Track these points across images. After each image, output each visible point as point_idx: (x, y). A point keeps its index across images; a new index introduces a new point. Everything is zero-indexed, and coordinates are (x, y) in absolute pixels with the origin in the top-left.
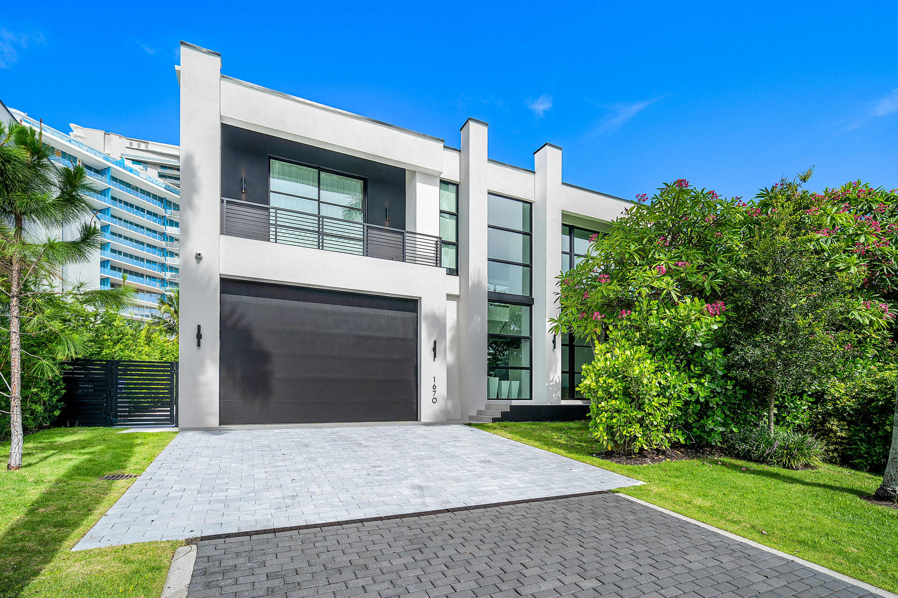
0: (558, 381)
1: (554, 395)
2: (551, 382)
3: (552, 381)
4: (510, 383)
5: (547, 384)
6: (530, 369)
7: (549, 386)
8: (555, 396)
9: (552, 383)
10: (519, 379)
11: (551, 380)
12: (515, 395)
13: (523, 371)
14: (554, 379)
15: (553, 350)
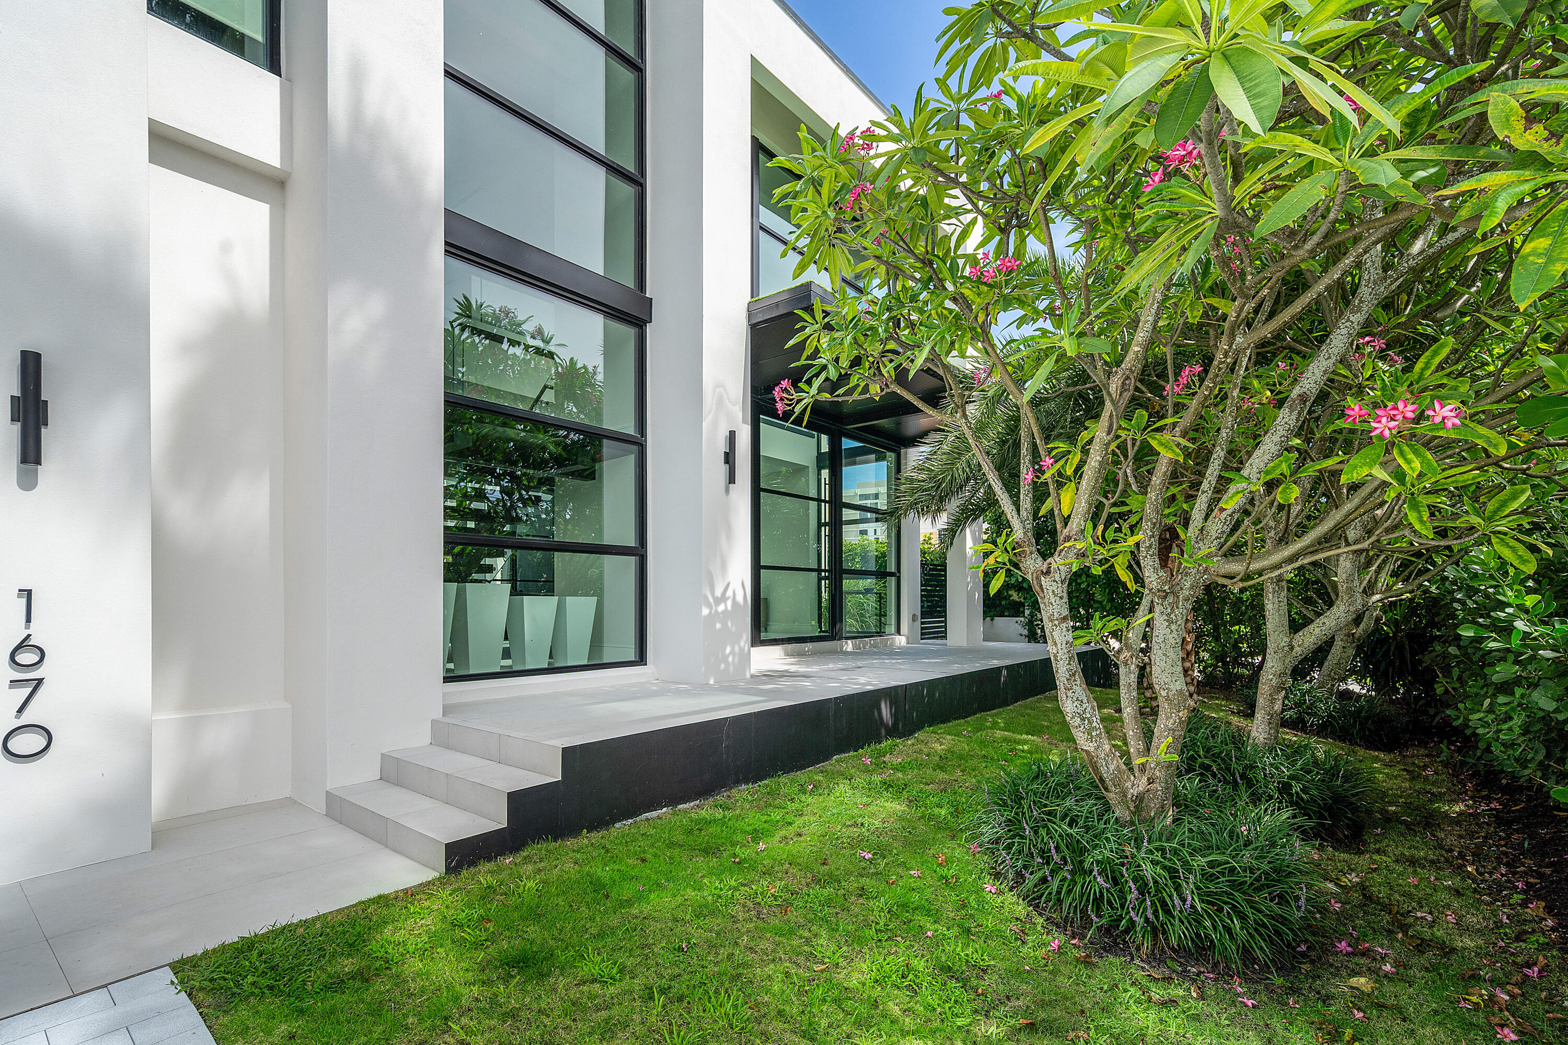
0: (740, 599)
1: (728, 650)
2: (718, 601)
3: (723, 598)
4: (560, 611)
5: (705, 611)
6: (639, 552)
7: (713, 617)
8: (732, 652)
9: (721, 608)
10: (594, 588)
11: (718, 593)
12: (578, 653)
13: (608, 561)
14: (729, 593)
15: (727, 490)
